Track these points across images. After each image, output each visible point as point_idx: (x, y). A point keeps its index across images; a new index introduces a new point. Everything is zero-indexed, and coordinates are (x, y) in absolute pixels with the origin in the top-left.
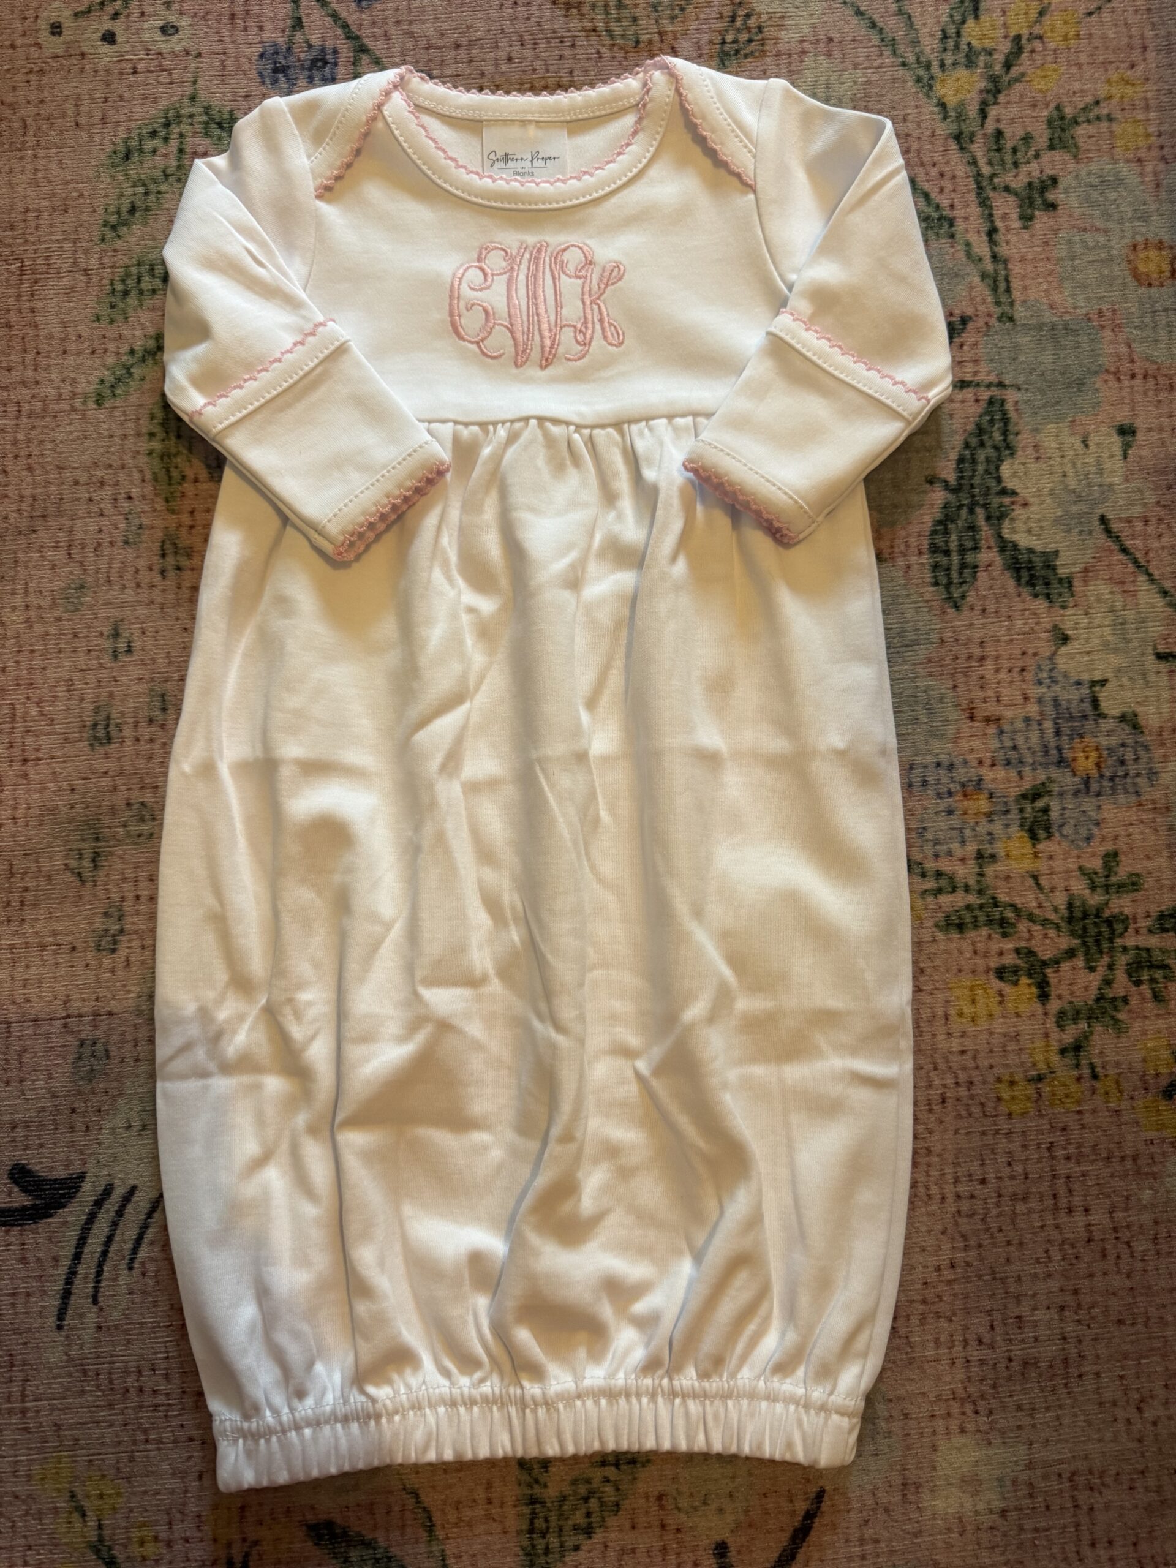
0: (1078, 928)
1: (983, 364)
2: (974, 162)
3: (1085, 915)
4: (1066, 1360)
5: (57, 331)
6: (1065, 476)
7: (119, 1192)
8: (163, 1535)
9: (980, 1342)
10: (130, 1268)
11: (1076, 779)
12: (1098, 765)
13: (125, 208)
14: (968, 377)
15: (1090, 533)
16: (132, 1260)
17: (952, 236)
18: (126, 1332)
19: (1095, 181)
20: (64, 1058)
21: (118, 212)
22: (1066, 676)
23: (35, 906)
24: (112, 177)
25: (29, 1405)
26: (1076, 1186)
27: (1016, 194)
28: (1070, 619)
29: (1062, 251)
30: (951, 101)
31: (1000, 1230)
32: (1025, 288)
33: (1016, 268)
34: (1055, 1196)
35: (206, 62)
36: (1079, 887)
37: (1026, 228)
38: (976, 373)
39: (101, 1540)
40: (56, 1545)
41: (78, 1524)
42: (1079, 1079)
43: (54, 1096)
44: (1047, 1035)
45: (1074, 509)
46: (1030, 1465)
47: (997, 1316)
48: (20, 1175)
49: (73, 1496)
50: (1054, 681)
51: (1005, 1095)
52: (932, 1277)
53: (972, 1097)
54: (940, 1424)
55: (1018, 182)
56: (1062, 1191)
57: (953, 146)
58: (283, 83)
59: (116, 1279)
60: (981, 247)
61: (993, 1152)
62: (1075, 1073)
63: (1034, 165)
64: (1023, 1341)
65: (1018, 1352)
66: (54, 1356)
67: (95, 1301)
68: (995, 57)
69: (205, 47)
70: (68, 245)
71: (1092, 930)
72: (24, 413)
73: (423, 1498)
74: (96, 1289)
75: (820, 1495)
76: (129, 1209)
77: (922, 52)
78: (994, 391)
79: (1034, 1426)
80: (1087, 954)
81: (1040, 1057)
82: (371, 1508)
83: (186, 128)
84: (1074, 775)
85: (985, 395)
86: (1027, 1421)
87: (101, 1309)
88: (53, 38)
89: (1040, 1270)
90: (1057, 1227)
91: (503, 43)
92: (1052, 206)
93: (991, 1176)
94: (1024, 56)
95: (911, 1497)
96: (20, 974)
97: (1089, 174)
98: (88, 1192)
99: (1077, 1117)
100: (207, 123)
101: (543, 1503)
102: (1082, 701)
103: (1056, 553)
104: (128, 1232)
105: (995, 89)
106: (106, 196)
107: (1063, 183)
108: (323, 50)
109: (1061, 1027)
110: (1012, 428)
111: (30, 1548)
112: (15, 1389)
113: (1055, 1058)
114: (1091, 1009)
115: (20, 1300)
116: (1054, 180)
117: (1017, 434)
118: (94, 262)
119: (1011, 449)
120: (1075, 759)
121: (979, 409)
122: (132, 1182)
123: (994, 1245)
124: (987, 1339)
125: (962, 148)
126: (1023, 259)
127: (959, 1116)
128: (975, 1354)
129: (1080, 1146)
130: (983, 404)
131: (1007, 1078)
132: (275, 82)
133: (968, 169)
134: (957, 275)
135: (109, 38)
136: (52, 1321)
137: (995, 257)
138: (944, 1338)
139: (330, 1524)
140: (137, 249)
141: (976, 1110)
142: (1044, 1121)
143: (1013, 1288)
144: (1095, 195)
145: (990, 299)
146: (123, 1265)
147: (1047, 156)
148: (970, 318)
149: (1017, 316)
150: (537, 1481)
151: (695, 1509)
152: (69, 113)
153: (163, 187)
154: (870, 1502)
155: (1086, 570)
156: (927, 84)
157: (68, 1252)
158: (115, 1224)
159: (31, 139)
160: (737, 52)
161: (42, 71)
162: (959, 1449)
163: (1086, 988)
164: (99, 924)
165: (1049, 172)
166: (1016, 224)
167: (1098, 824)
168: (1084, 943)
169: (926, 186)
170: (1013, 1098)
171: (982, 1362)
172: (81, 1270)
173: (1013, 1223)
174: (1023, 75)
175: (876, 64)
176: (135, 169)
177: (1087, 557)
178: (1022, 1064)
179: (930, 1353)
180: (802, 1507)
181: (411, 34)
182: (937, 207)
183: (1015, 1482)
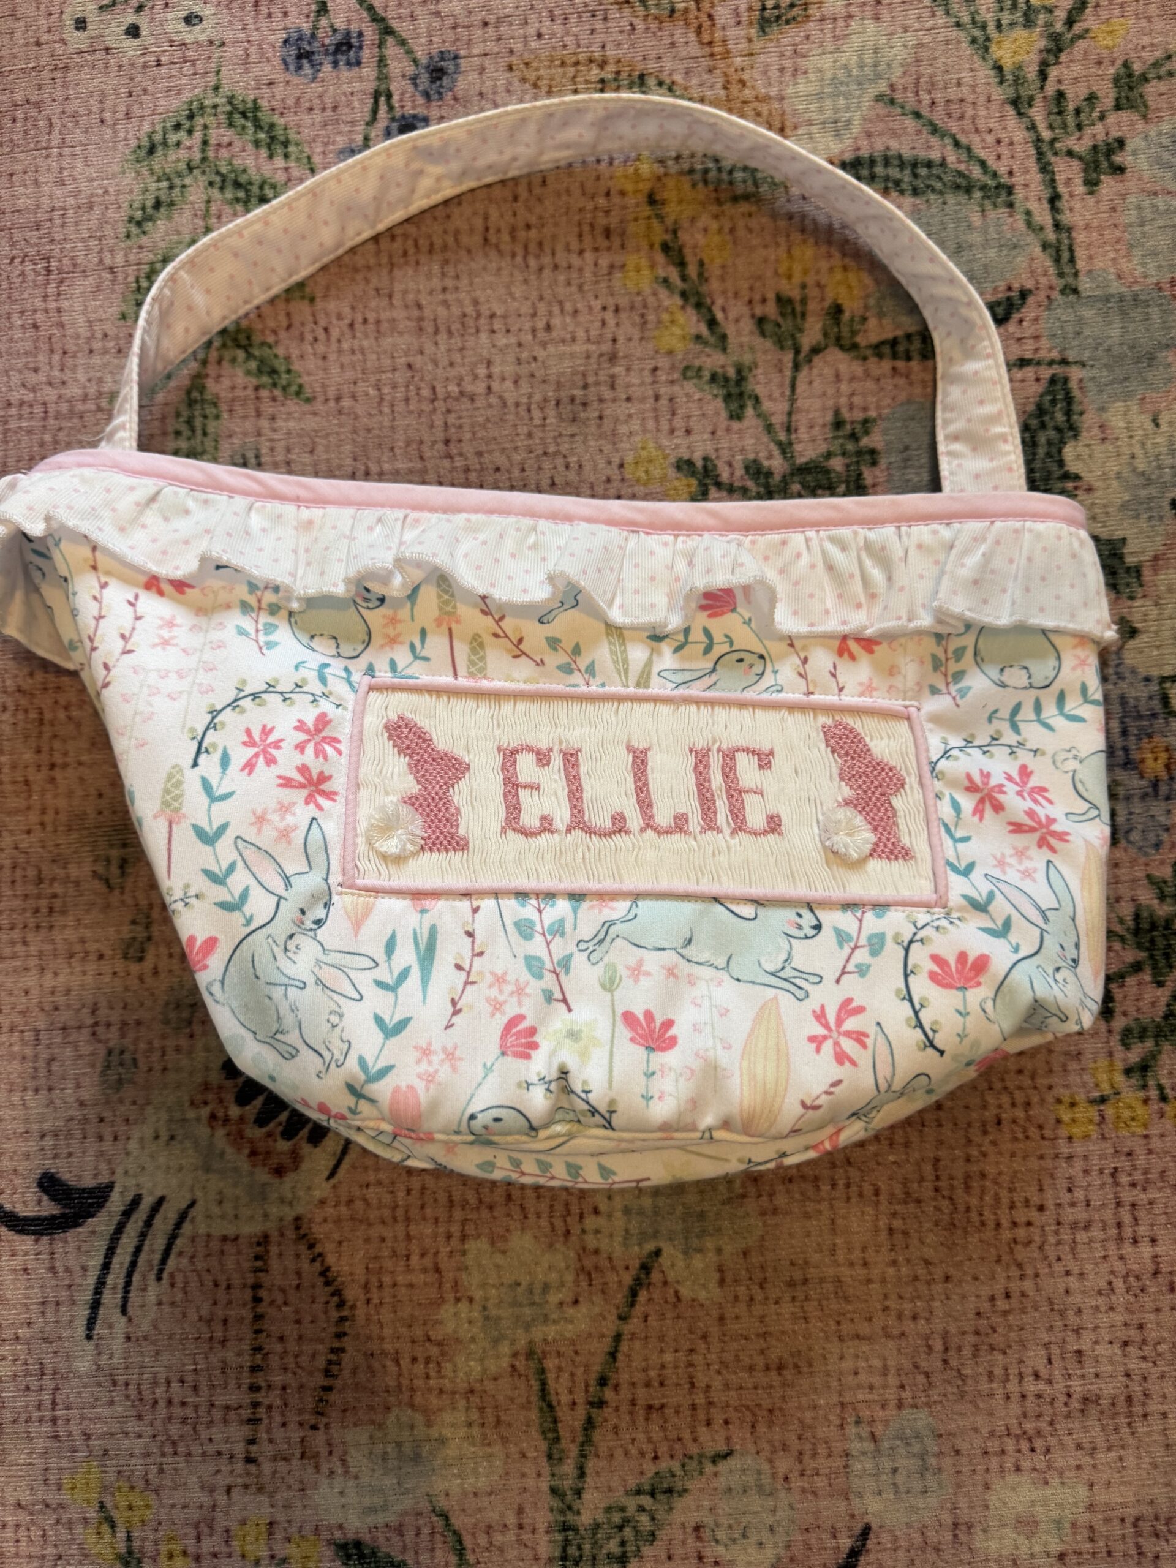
0: (1145, 940)
1: (1045, 343)
2: (1033, 127)
3: (1154, 926)
4: (1129, 1399)
5: (84, 332)
6: (1133, 457)
7: (147, 1202)
8: (191, 1550)
9: (1037, 1376)
10: (159, 1279)
11: (1144, 783)
12: (1168, 767)
13: (149, 203)
14: (1028, 355)
15: (1161, 518)
16: (161, 1271)
17: (1011, 205)
18: (153, 1343)
19: (1165, 141)
20: (93, 1066)
21: (143, 209)
22: (1134, 671)
23: (64, 912)
24: (138, 173)
25: (58, 1413)
26: (1141, 1214)
27: (1080, 158)
28: (1139, 610)
29: (1132, 216)
30: (1008, 63)
31: (1059, 1259)
32: (1091, 258)
33: (1080, 237)
34: (1119, 1225)
35: (230, 51)
36: (1147, 897)
37: (1091, 193)
38: (1036, 350)
39: (130, 1552)
40: (86, 1556)
41: (107, 1537)
42: (1146, 1101)
43: (82, 1104)
44: (1111, 1054)
45: (1144, 493)
46: (1091, 1508)
47: (1055, 1350)
48: (49, 1184)
49: (102, 1506)
50: (1121, 677)
51: (1066, 1117)
52: (986, 1306)
53: (1028, 1119)
54: (994, 1462)
55: (1082, 147)
56: (1126, 1217)
57: (1010, 111)
58: (307, 70)
59: (144, 1290)
60: (1044, 216)
61: (1052, 1176)
62: (1141, 1094)
63: (1099, 128)
64: (1083, 1376)
65: (1077, 1387)
66: (84, 1365)
67: (124, 1311)
68: (1057, 13)
69: (229, 36)
70: (92, 243)
71: (1161, 943)
72: (51, 415)
73: (453, 1520)
74: (125, 1300)
75: (866, 1531)
76: (158, 1221)
77: (977, 12)
78: (1056, 369)
79: (1094, 1466)
80: (1155, 967)
81: (1103, 1077)
82: (400, 1530)
83: (210, 120)
84: (1142, 777)
85: (1046, 373)
86: (1087, 1460)
87: (130, 1320)
88: (76, 33)
89: (1101, 1301)
90: (1121, 1258)
91: (533, 18)
92: (1120, 170)
93: (1050, 1203)
94: (1088, 11)
95: (963, 1537)
96: (48, 980)
97: (1160, 134)
98: (116, 1202)
99: (1143, 1142)
100: (230, 114)
101: (576, 1530)
102: (1151, 698)
103: (1124, 540)
104: (157, 1242)
105: (1056, 47)
106: (131, 192)
107: (1130, 146)
108: (348, 34)
109: (1127, 1046)
110: (1076, 408)
111: (60, 1557)
112: (46, 1397)
113: (1119, 1079)
114: (1158, 1026)
115: (50, 1310)
116: (1121, 143)
117: (1081, 414)
118: (120, 259)
119: (1074, 430)
120: (1143, 761)
121: (1039, 388)
122: (159, 1193)
123: (1052, 1275)
124: (1044, 1372)
125: (1020, 114)
126: (1087, 227)
127: (1015, 1139)
128: (1031, 1387)
129: (1146, 1172)
130: (1044, 384)
131: (1067, 1100)
132: (299, 68)
133: (1027, 134)
134: (1015, 247)
135: (134, 31)
136: (81, 1331)
137: (1057, 226)
138: (998, 1372)
139: (358, 1544)
140: (162, 245)
141: (1033, 1132)
142: (1108, 1144)
143: (1072, 1319)
144: (1166, 156)
145: (1052, 271)
146: (152, 1276)
147: (1112, 118)
148: (1030, 291)
149: (1081, 288)
150: (570, 1508)
151: (734, 1540)
152: (94, 109)
153: (188, 181)
154: (918, 1539)
155: (1156, 558)
156: (982, 45)
157: (95, 1262)
158: (143, 1235)
159: (56, 137)
160: (778, 18)
161: (66, 68)
162: (1013, 1488)
163: (1153, 1004)
164: (126, 932)
165: (1115, 134)
166: (1080, 189)
167: (1167, 830)
168: (1152, 957)
169: (983, 154)
170: (1074, 1121)
171: (1039, 1396)
172: (110, 1280)
173: (1073, 1250)
174: (1087, 31)
175: (928, 25)
176: (157, 163)
177: (1156, 545)
178: (1084, 1085)
179: (984, 1387)
180: (846, 1543)
181: (438, 14)
182: (995, 175)
183: (1074, 1525)
